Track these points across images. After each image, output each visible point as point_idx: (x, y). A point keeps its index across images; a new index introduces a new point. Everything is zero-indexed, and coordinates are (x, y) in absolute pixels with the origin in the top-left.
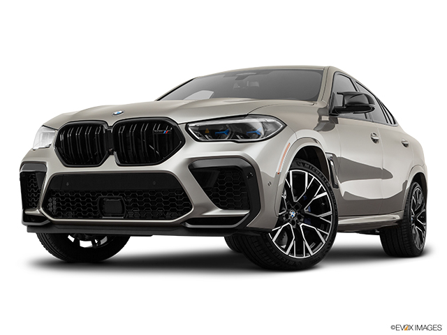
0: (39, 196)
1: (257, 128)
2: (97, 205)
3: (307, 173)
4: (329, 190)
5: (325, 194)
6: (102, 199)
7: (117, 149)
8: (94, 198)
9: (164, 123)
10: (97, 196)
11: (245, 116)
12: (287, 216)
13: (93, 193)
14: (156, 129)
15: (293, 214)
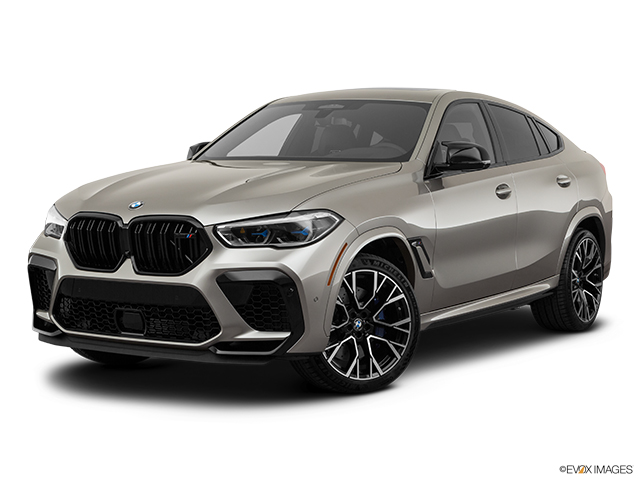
0: (50, 297)
1: (304, 226)
2: (114, 318)
3: (376, 273)
4: (408, 292)
5: (403, 296)
6: (118, 311)
7: (134, 253)
8: (110, 310)
9: (188, 224)
10: (114, 307)
11: (287, 214)
12: (351, 327)
13: (109, 304)
14: (177, 231)
15: (358, 324)
